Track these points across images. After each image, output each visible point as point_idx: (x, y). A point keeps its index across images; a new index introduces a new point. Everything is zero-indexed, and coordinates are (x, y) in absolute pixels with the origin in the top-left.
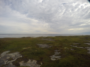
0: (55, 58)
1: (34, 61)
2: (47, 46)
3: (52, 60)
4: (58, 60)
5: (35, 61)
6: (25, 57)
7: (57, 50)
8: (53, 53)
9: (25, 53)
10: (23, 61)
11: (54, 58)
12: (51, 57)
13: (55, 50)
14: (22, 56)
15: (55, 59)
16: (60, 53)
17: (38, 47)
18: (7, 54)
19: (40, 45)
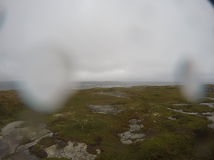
0: (131, 140)
1: (80, 145)
2: (111, 109)
3: (124, 142)
4: (139, 144)
5: (82, 146)
6: (59, 137)
7: (134, 121)
8: (127, 127)
9: (58, 125)
10: (54, 146)
11: (129, 139)
12: (121, 135)
13: (130, 119)
14: (51, 134)
15: (131, 142)
16: (142, 126)
17: (90, 111)
18: (16, 127)
19: (96, 107)
